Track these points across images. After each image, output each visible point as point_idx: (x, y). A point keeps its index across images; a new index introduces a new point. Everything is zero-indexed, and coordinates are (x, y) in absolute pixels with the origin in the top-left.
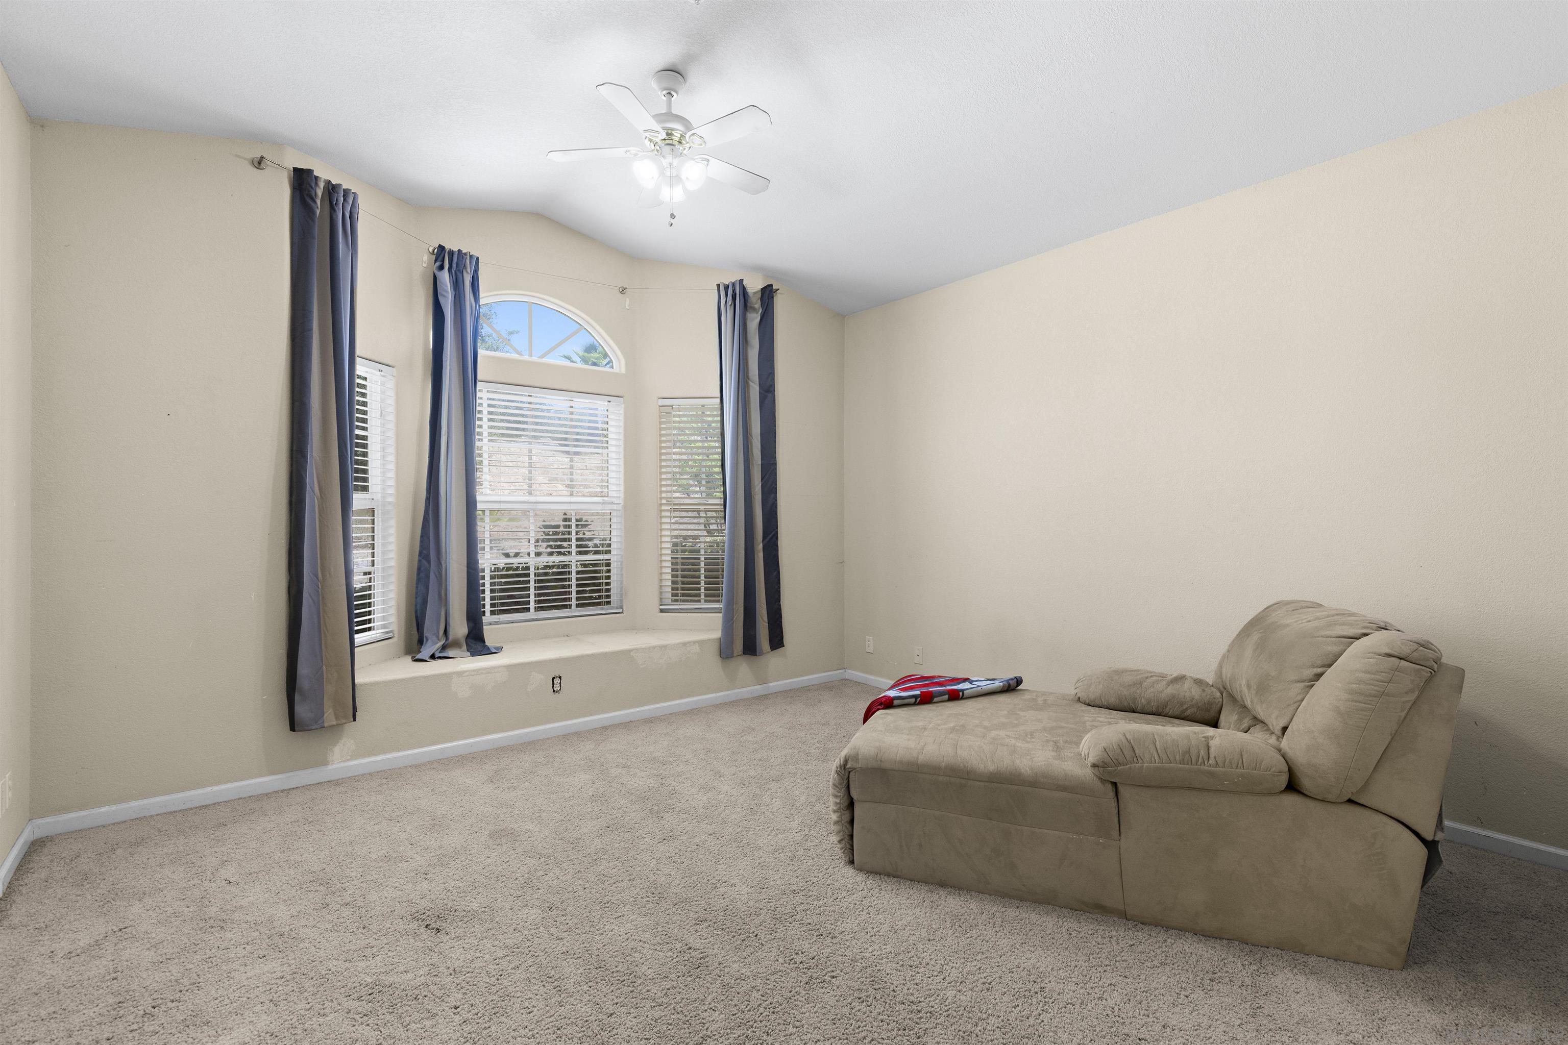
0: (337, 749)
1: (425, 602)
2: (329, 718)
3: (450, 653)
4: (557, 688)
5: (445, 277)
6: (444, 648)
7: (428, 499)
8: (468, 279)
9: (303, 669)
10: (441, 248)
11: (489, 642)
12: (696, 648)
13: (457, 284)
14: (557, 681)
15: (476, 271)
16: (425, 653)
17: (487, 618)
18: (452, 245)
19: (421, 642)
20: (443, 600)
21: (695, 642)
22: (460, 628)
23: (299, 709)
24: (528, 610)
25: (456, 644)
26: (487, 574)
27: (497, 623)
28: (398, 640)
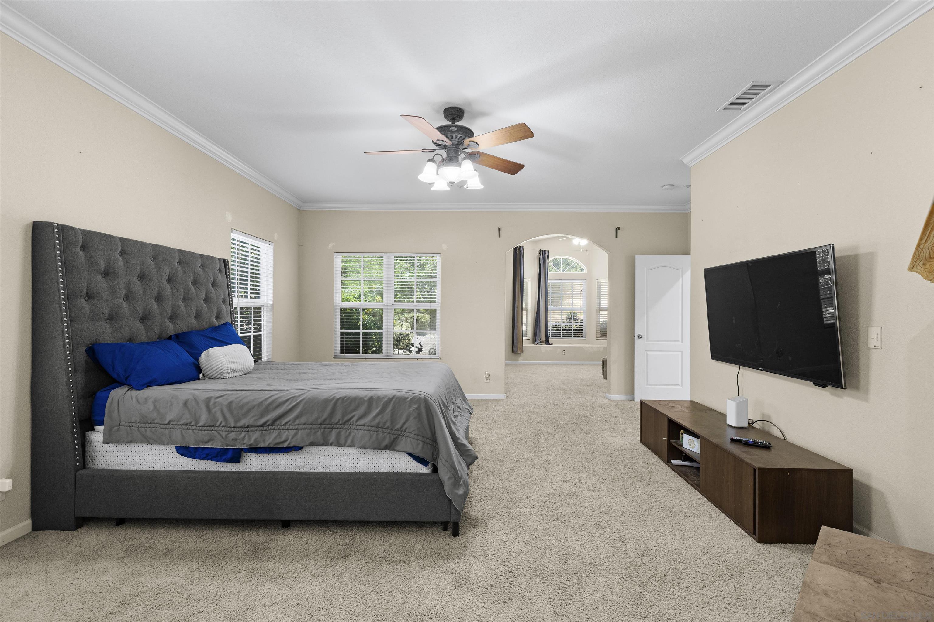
0: (520, 358)
1: (536, 332)
2: (519, 352)
3: (541, 344)
4: (564, 353)
5: (541, 257)
6: (540, 342)
7: (537, 308)
8: (546, 256)
9: (515, 342)
10: (541, 250)
11: (550, 343)
12: (602, 349)
13: (544, 258)
14: (564, 352)
15: (548, 254)
16: (536, 343)
17: (550, 337)
18: (543, 249)
19: (536, 341)
20: (540, 332)
21: (602, 347)
22: (544, 339)
23: (514, 349)
24: (560, 336)
25: (543, 342)
26: (551, 328)
27: (553, 339)
28: (531, 340)
